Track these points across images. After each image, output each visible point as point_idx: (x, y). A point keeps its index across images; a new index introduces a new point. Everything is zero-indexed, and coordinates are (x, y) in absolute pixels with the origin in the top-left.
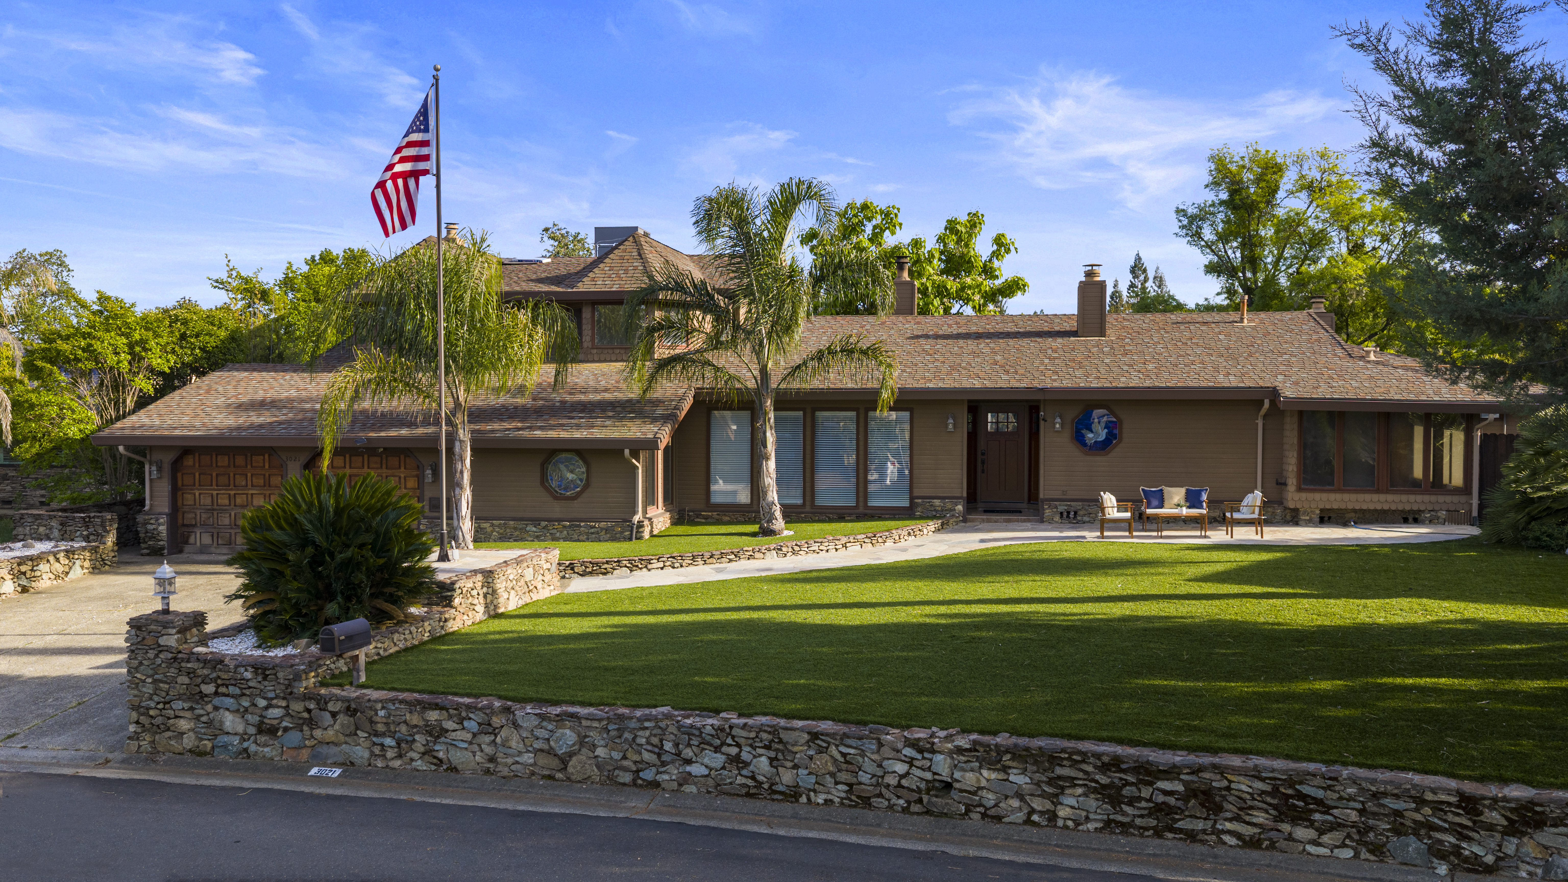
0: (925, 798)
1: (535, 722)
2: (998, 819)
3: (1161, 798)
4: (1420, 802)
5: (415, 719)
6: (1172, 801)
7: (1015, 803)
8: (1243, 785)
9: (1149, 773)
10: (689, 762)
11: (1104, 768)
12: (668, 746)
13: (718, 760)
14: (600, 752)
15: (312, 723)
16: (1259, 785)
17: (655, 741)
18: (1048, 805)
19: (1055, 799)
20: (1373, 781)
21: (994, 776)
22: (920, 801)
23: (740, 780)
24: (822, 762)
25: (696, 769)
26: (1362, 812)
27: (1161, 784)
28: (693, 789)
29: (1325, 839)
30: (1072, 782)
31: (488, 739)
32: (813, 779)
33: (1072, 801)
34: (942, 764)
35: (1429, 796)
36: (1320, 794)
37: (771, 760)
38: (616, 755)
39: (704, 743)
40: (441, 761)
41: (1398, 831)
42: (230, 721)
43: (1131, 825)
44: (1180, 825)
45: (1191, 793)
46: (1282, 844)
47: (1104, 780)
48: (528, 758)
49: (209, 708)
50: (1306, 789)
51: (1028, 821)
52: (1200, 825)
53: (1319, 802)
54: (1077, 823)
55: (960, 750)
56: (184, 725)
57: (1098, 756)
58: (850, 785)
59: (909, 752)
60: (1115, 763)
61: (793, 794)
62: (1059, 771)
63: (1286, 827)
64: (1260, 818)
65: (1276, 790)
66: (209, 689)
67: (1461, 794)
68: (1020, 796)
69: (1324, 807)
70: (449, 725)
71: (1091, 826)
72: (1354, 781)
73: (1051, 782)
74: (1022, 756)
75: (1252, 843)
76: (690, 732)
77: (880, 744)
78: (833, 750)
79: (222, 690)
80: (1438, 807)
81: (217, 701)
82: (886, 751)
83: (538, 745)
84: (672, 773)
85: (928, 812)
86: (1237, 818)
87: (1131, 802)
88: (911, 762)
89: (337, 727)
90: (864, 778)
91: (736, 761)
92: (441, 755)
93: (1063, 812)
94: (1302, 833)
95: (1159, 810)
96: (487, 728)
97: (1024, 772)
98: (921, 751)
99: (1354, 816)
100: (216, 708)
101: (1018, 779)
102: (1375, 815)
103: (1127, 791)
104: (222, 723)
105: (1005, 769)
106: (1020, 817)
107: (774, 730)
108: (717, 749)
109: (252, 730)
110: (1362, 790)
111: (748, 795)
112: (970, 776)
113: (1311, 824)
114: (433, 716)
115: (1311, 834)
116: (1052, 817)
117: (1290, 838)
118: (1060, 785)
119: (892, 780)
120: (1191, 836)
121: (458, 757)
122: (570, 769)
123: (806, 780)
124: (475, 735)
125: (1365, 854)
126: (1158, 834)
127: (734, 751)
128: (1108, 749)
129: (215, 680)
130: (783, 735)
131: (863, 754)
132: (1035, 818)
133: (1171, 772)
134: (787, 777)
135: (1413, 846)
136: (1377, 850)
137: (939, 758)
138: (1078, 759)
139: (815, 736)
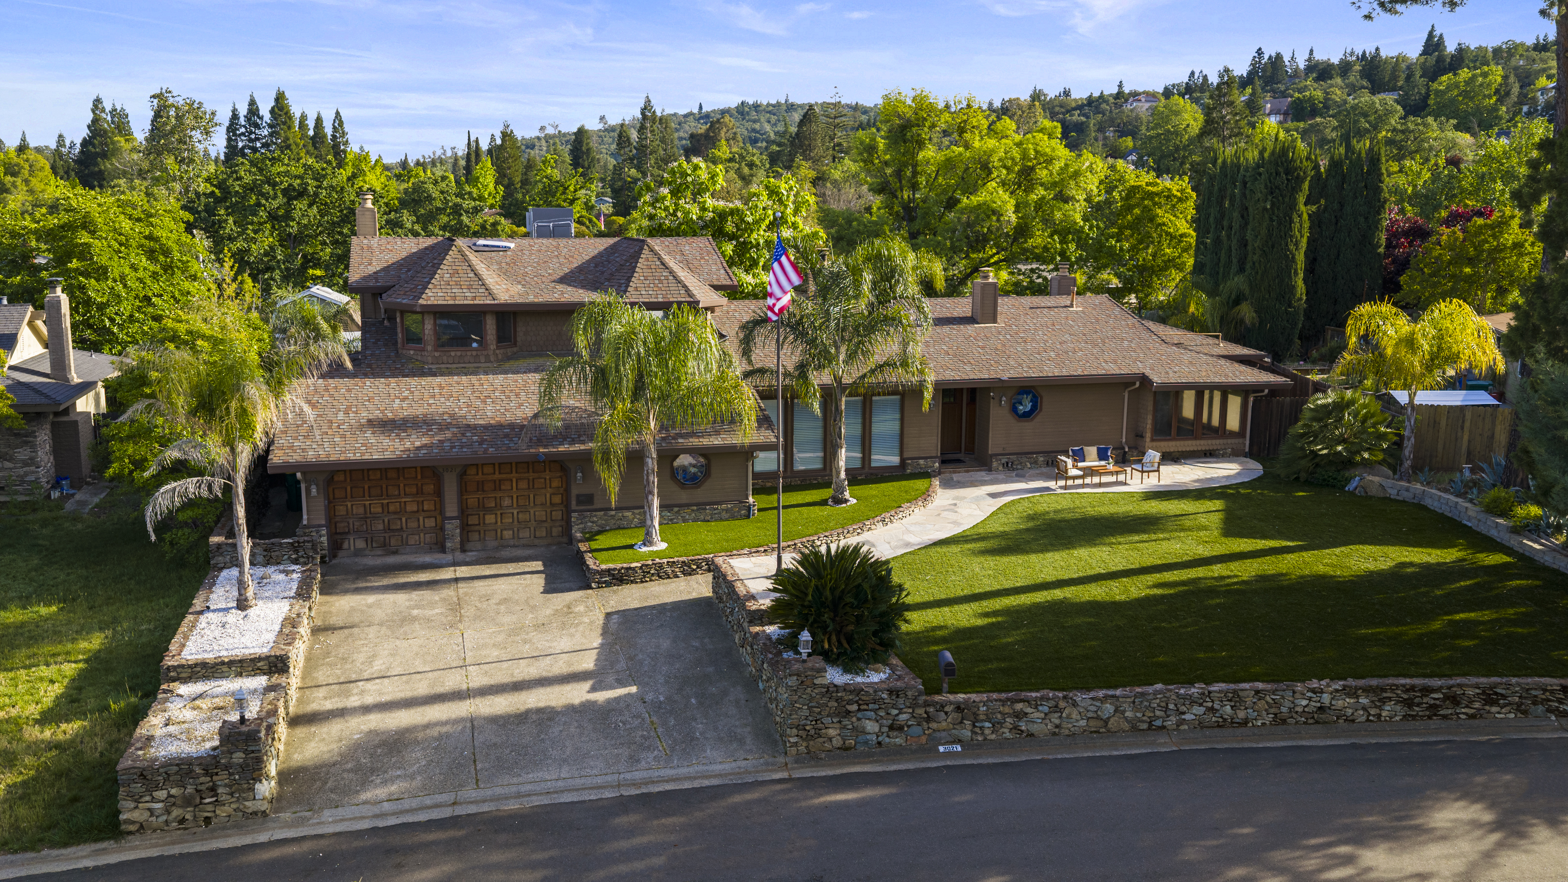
0: (1316, 716)
1: (1090, 702)
2: (1353, 721)
3: (1432, 702)
4: (1545, 690)
5: (1007, 710)
6: (1438, 702)
7: (1361, 712)
8: (1470, 692)
9: (1427, 691)
10: (1184, 713)
11: (1407, 691)
12: (1171, 706)
13: (1202, 710)
14: (1128, 714)
15: (929, 719)
16: (1478, 691)
17: (1163, 704)
18: (1378, 711)
19: (1380, 708)
20: (1528, 684)
21: (1352, 701)
22: (1313, 718)
23: (1214, 719)
24: (1261, 704)
25: (1188, 717)
26: (1520, 697)
27: (1433, 695)
28: (1186, 727)
29: (1503, 710)
30: (1390, 699)
31: (1057, 715)
32: (1256, 714)
33: (1388, 708)
34: (1326, 698)
35: (1549, 688)
36: (1503, 692)
37: (1232, 707)
38: (1139, 715)
39: (1193, 702)
40: (1022, 731)
41: (1535, 703)
42: (871, 726)
43: (1417, 715)
44: (1441, 712)
45: (1446, 697)
46: (1485, 715)
47: (1405, 696)
48: (1083, 723)
49: (854, 719)
50: (1499, 691)
51: (1368, 720)
52: (1450, 711)
53: (1502, 695)
54: (1391, 718)
55: (1337, 691)
56: (832, 732)
57: (1404, 686)
58: (1275, 714)
59: (1309, 694)
60: (1412, 688)
61: (1245, 723)
62: (1385, 695)
63: (1487, 708)
64: (1477, 705)
65: (1484, 693)
66: (855, 707)
67: (1561, 685)
68: (1364, 709)
69: (1504, 697)
70: (1029, 710)
71: (1397, 718)
72: (1519, 684)
73: (1380, 700)
74: (1367, 690)
75: (1472, 717)
76: (1184, 697)
77: (1294, 692)
78: (1268, 698)
79: (862, 707)
80: (1552, 692)
81: (859, 715)
82: (1297, 695)
83: (1090, 715)
84: (1173, 720)
85: (1317, 722)
86: (1467, 707)
87: (1418, 705)
88: (1310, 699)
89: (949, 720)
90: (1284, 710)
91: (1212, 709)
92: (1023, 728)
93: (1384, 714)
94: (1494, 709)
95: (1432, 707)
96: (1056, 709)
97: (1367, 697)
98: (1315, 693)
99: (1517, 699)
100: (859, 719)
101: (1364, 701)
102: (1526, 698)
103: (1417, 700)
104: (864, 728)
105: (1357, 697)
106: (1364, 718)
107: (1235, 692)
108: (1201, 705)
109: (885, 729)
110: (1522, 688)
111: (1219, 726)
112: (1340, 702)
113: (1499, 705)
114: (1019, 706)
115: (1498, 709)
116: (1379, 716)
117: (1489, 712)
118: (1383, 701)
119: (1299, 709)
120: (1445, 717)
121: (1034, 728)
122: (1110, 725)
123: (1252, 714)
124: (1046, 714)
125: (1519, 715)
126: (1430, 718)
127: (1210, 704)
128: (1408, 681)
129: (857, 702)
130: (1240, 693)
131: (1283, 697)
132: (1371, 718)
133: (1438, 690)
134: (1241, 714)
135: (1540, 708)
136: (1525, 713)
137: (1325, 695)
138: (1393, 688)
139: (1257, 692)
